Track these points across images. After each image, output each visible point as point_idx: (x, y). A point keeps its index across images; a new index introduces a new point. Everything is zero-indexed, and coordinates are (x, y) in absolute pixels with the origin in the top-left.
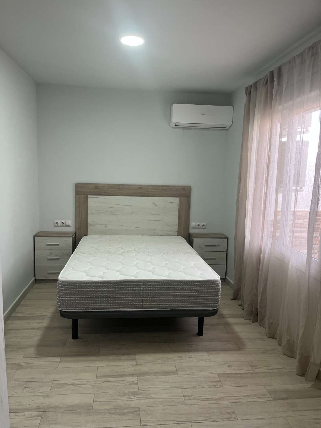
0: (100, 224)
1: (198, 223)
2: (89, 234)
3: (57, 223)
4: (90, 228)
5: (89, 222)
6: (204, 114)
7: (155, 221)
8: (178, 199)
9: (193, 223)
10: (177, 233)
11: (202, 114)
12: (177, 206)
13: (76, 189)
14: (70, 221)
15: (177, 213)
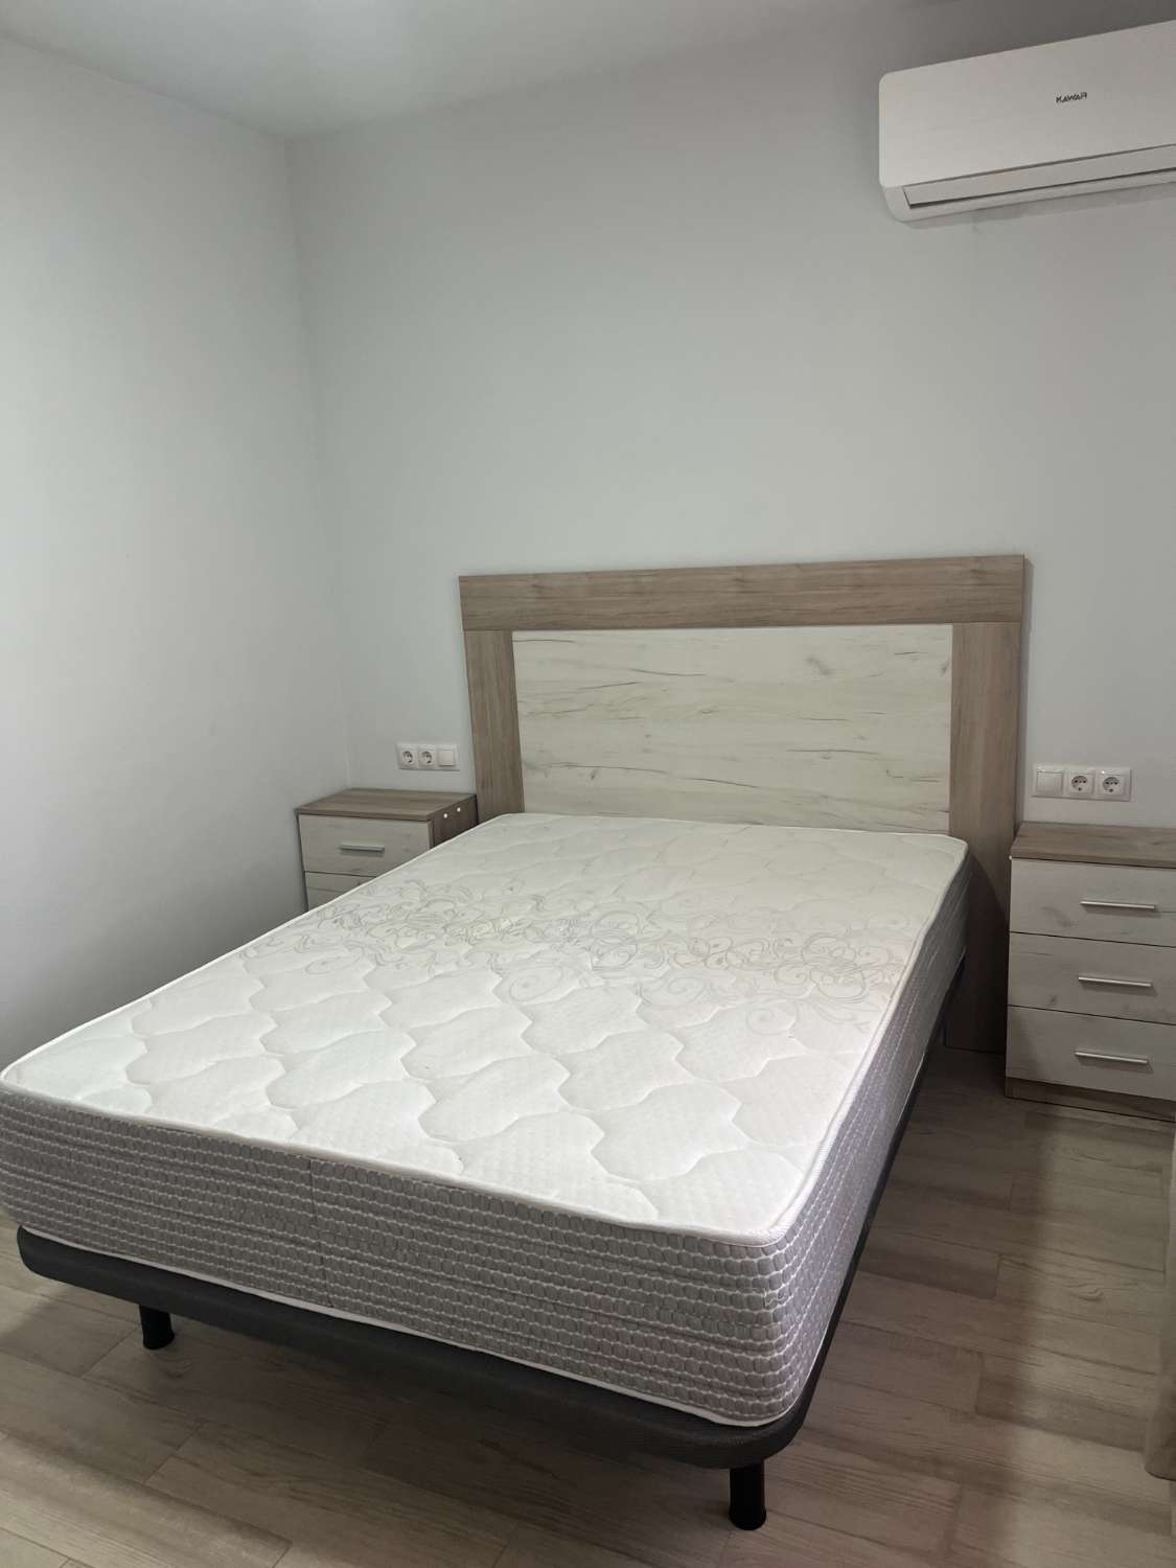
0: (570, 765)
1: (1074, 770)
2: (527, 804)
3: (408, 754)
4: (530, 780)
5: (524, 753)
6: (1076, 97)
7: (827, 753)
8: (947, 630)
9: (1042, 769)
10: (944, 821)
11: (1065, 100)
12: (944, 670)
13: (463, 605)
14: (454, 746)
15: (943, 710)
